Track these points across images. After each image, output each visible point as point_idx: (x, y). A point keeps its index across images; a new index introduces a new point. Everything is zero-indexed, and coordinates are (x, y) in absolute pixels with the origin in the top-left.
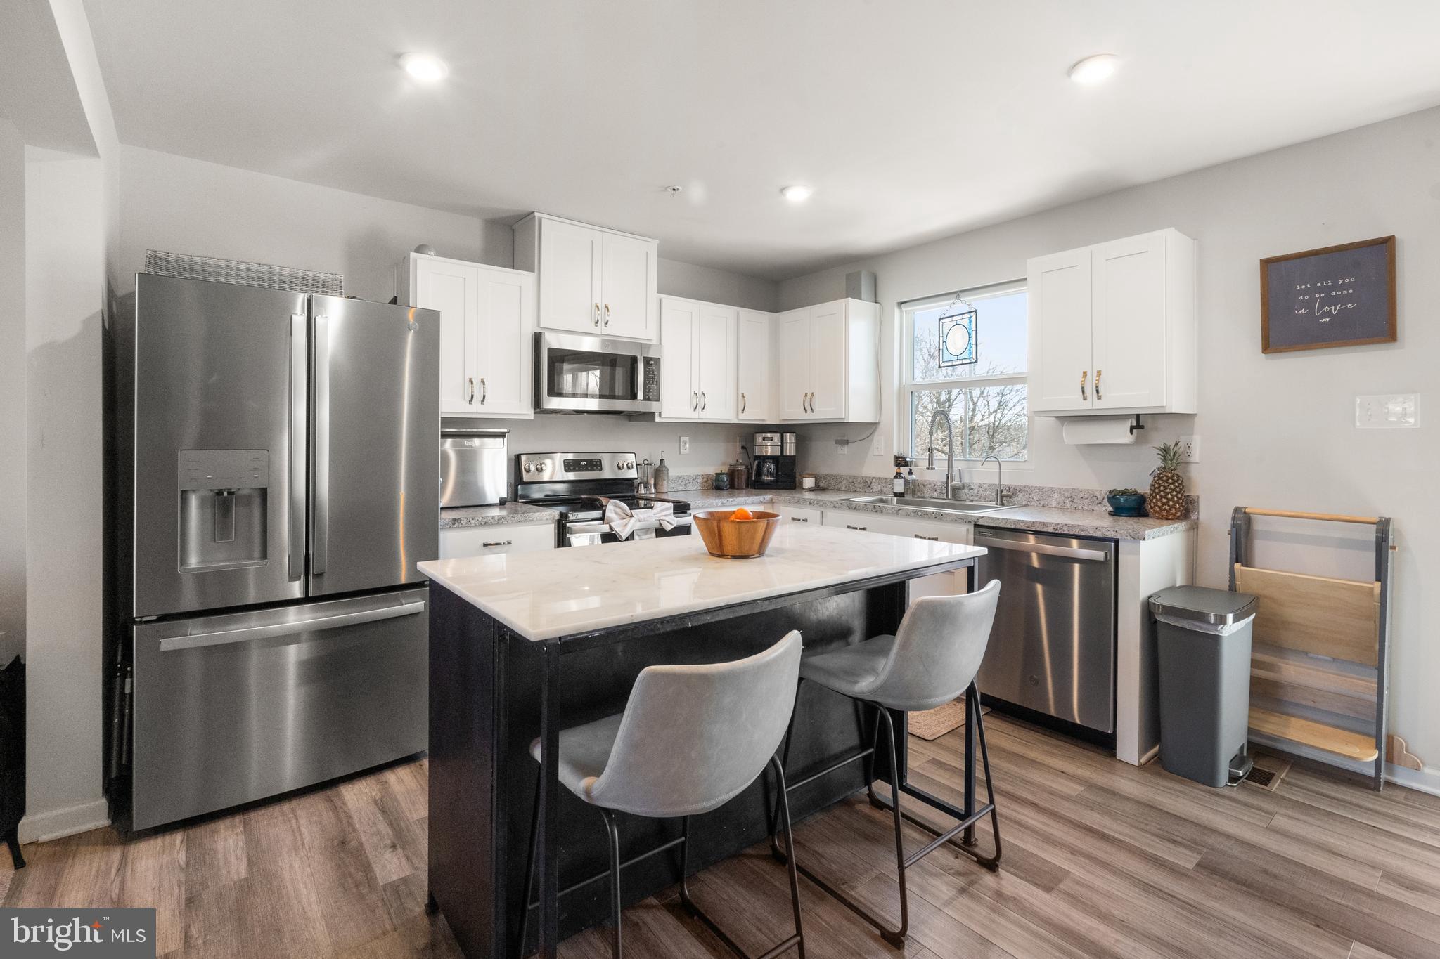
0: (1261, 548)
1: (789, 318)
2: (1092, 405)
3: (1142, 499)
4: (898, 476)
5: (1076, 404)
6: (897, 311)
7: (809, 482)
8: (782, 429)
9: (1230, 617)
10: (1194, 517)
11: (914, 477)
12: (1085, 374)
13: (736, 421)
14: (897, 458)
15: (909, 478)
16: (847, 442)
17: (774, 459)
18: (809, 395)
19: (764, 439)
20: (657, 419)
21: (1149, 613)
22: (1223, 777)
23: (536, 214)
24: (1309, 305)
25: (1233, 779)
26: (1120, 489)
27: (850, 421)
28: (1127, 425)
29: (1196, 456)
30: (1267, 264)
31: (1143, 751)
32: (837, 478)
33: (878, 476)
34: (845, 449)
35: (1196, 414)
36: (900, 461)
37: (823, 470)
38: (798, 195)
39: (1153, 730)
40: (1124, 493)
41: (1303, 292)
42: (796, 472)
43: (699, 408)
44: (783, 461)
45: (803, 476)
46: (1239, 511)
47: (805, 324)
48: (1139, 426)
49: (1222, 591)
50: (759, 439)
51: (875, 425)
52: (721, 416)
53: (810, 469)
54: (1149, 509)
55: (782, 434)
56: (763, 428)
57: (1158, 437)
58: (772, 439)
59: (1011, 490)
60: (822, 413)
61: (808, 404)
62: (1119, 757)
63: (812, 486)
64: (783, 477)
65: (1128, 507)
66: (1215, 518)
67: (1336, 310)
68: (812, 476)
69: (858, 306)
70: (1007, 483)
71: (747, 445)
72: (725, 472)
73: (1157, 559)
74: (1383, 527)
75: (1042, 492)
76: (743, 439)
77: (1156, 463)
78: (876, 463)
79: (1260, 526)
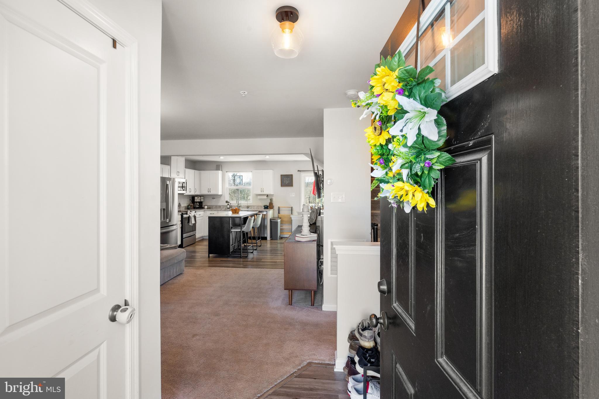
0: (281, 212)
1: (202, 172)
2: (262, 193)
3: (268, 206)
4: (228, 205)
5: (260, 193)
6: (226, 173)
7: (206, 207)
8: (200, 196)
9: (279, 219)
10: (273, 208)
11: (231, 205)
12: (261, 189)
13: (194, 194)
15: (230, 205)
16: (215, 198)
17: (199, 202)
18: (209, 189)
20: (184, 194)
21: (271, 220)
22: (278, 239)
24: (285, 181)
25: (279, 239)
27: (219, 194)
28: (266, 196)
29: (274, 200)
30: (281, 175)
32: (212, 206)
33: (222, 205)
34: (214, 200)
35: (273, 195)
36: (227, 202)
37: (209, 204)
39: (271, 237)
40: (266, 205)
41: (284, 179)
42: (203, 205)
43: (190, 192)
44: (201, 203)
45: (205, 206)
46: (279, 207)
47: (208, 175)
48: (267, 196)
49: (277, 217)
50: (196, 198)
51: (222, 195)
52: (193, 193)
53: (206, 204)
54: (268, 208)
55: (201, 197)
56: (197, 196)
57: (270, 198)
58: (199, 198)
59: (249, 206)
60: (213, 192)
61: (209, 191)
62: (268, 239)
63: (207, 208)
64: (201, 206)
65: (266, 207)
66: (276, 208)
67: (288, 182)
68: (206, 206)
69: (220, 172)
70: (248, 205)
71: (191, 199)
72: (189, 205)
73: (270, 214)
74: (292, 208)
75: (254, 206)
76: (190, 198)
77: (269, 201)
78: (222, 203)
79: (281, 209)
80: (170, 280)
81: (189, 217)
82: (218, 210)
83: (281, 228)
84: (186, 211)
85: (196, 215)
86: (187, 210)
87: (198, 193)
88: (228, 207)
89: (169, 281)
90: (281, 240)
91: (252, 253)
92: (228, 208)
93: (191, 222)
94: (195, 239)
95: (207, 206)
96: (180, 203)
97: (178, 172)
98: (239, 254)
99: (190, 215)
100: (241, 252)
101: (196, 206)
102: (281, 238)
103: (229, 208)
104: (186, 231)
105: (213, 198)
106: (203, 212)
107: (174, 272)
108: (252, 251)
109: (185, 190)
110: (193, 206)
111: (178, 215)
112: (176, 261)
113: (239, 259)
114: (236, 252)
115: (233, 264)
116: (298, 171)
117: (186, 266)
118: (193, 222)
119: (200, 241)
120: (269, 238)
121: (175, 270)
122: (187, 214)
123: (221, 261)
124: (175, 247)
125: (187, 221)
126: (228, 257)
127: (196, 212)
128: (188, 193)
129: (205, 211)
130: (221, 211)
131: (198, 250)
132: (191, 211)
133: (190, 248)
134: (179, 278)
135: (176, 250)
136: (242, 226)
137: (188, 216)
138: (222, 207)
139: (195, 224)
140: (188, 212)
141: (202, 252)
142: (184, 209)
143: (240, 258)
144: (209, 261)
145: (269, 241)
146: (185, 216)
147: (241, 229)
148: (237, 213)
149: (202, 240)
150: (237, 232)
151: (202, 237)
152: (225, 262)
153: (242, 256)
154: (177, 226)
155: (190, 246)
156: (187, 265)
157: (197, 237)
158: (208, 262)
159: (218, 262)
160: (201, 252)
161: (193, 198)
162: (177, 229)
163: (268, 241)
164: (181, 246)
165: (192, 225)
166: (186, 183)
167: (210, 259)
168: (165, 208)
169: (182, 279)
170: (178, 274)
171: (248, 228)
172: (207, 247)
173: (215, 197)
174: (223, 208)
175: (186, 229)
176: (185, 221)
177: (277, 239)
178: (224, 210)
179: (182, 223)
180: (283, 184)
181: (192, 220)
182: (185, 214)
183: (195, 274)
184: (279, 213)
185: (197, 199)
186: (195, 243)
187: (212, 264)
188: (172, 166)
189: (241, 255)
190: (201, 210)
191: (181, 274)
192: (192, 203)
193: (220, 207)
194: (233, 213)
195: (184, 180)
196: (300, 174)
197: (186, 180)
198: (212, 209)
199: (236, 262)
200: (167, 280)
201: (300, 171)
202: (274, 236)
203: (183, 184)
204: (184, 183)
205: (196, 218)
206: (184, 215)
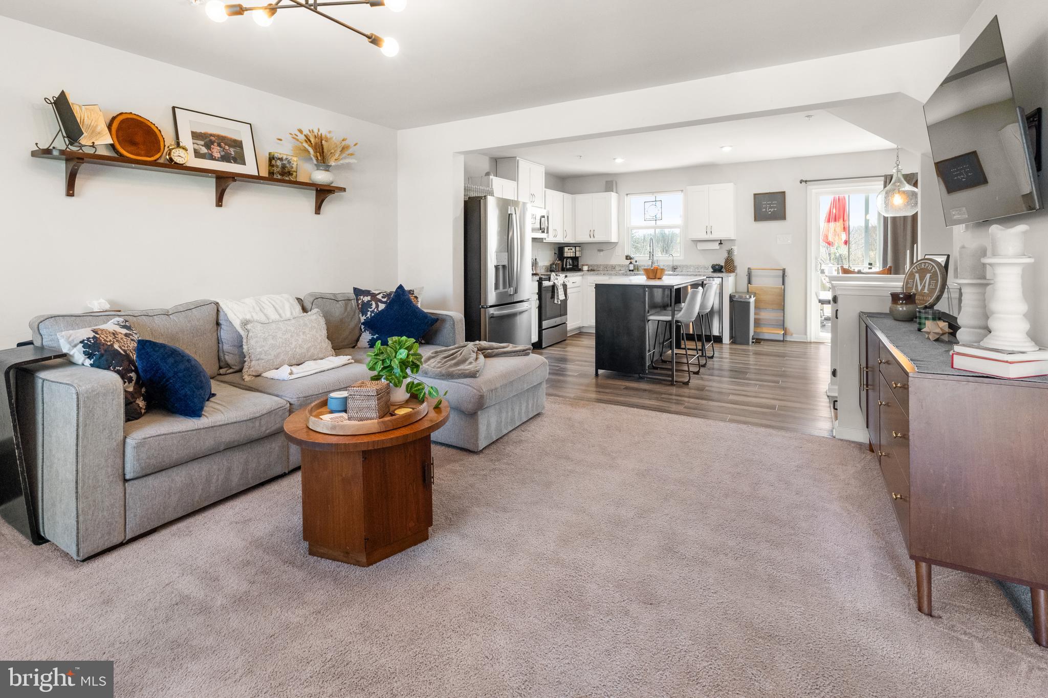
0: (754, 280)
2: (709, 237)
3: (722, 267)
4: (631, 263)
5: (704, 236)
6: (626, 197)
7: (585, 268)
8: (575, 245)
9: (752, 296)
10: (736, 271)
11: (637, 263)
12: (707, 227)
13: (562, 242)
14: (627, 257)
15: (636, 264)
16: (602, 250)
17: (571, 258)
18: (592, 231)
19: (569, 249)
20: (544, 241)
21: (731, 297)
22: (751, 343)
23: (517, 158)
24: (766, 208)
25: (753, 342)
26: (715, 264)
27: (612, 241)
28: (718, 243)
29: (736, 253)
30: (755, 195)
31: (730, 340)
32: (598, 266)
33: (617, 264)
34: (602, 254)
35: (735, 240)
36: (628, 258)
37: (590, 263)
38: (619, 161)
40: (717, 265)
41: (764, 204)
42: (580, 264)
43: (555, 236)
44: (575, 259)
45: (583, 265)
46: (749, 269)
47: (589, 201)
48: (721, 243)
49: (746, 291)
50: (566, 249)
51: (617, 243)
52: (560, 239)
53: (586, 260)
54: (723, 270)
55: (575, 247)
56: (568, 245)
57: (726, 247)
58: (571, 249)
59: (677, 266)
60: (599, 238)
61: (592, 234)
62: (723, 342)
63: (588, 271)
64: (575, 266)
65: (717, 269)
66: (741, 270)
67: (772, 210)
68: (587, 265)
69: (613, 195)
70: (675, 264)
71: (557, 252)
72: (553, 264)
73: (730, 283)
74: (784, 270)
75: (687, 267)
76: (554, 250)
77: (726, 255)
78: (617, 259)
79: (754, 273)
80: (513, 430)
81: (554, 287)
82: (611, 275)
83: (757, 317)
84: (547, 275)
85: (567, 283)
86: (549, 273)
87: (569, 239)
88: (631, 267)
89: (511, 434)
90: (757, 345)
91: (697, 373)
92: (630, 271)
93: (558, 296)
94: (566, 332)
95: (587, 267)
96: (536, 259)
97: (533, 195)
98: (668, 376)
99: (556, 281)
100: (671, 370)
101: (566, 265)
102: (758, 341)
103: (632, 271)
104: (548, 315)
105: (600, 250)
106: (581, 277)
107: (523, 411)
108: (696, 369)
109: (546, 232)
110: (560, 266)
111: (532, 280)
112: (525, 386)
113: (668, 388)
114: (657, 368)
115: (657, 399)
116: (801, 182)
117: (548, 395)
118: (562, 297)
119: (576, 337)
120: (726, 339)
121: (524, 408)
122: (549, 280)
123: (627, 388)
124: (524, 351)
125: (549, 295)
126: (640, 379)
127: (566, 276)
128: (550, 238)
129: (583, 275)
130: (616, 277)
131: (574, 358)
132: (556, 275)
133: (555, 351)
134: (533, 426)
135: (527, 358)
136: (676, 309)
137: (551, 283)
138: (617, 268)
139: (565, 302)
140: (552, 276)
141: (582, 361)
142: (544, 271)
143: (669, 385)
144: (597, 385)
145: (728, 346)
146: (546, 283)
147: (673, 316)
148: (659, 279)
149: (580, 333)
150: (659, 321)
151: (580, 328)
152: (636, 393)
153: (676, 382)
154: (530, 304)
155: (555, 345)
156: (551, 391)
157: (568, 329)
158: (594, 389)
159: (619, 392)
160: (578, 361)
161: (560, 249)
162: (531, 309)
163: (724, 346)
164: (537, 346)
165: (560, 303)
166: (548, 217)
167: (600, 381)
168: (506, 263)
169: (540, 432)
170: (531, 416)
171: (687, 313)
172: (593, 352)
173: (602, 246)
174: (620, 270)
175: (548, 311)
176: (546, 294)
177: (748, 344)
178: (623, 274)
179: (540, 298)
180: (760, 215)
181: (559, 293)
182: (546, 280)
183: (570, 419)
184: (749, 282)
185: (568, 253)
186: (565, 340)
187: (604, 396)
188: (520, 182)
189: (673, 378)
190: (577, 273)
191: (538, 415)
192: (559, 260)
193: (613, 267)
194: (649, 278)
195: (544, 213)
196: (806, 187)
197: (548, 212)
198: (599, 272)
199: (663, 396)
200: (505, 432)
201: (806, 181)
202: (739, 335)
203: (543, 219)
204: (544, 217)
205: (568, 290)
206: (543, 282)
